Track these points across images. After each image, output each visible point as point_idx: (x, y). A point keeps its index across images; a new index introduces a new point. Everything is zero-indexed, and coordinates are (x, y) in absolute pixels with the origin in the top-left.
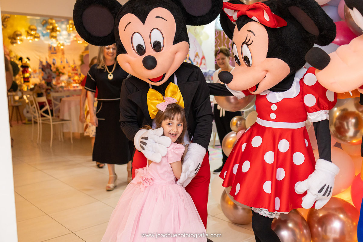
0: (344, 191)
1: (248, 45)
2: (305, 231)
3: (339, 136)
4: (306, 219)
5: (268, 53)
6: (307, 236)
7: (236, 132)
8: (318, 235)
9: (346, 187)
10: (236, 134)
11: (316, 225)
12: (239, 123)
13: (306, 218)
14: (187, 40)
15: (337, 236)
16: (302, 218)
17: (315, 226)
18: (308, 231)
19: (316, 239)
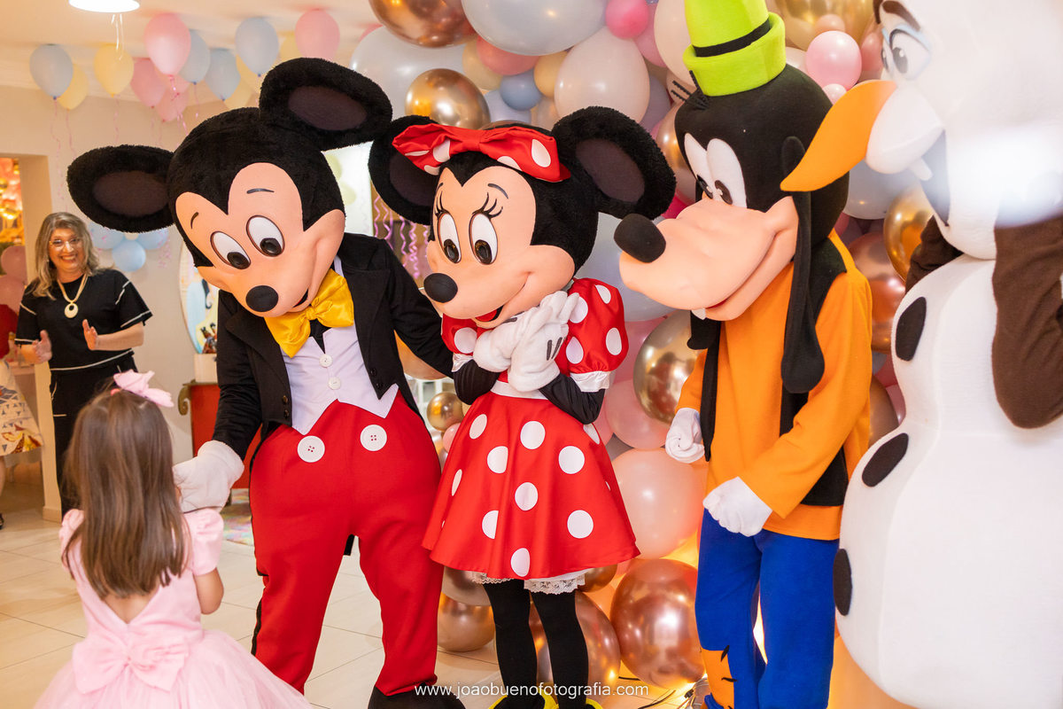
0: (683, 544)
1: (490, 217)
2: (607, 642)
3: (661, 415)
4: (608, 617)
5: (535, 235)
6: (611, 652)
7: (440, 431)
8: (635, 646)
9: (689, 534)
10: (442, 434)
11: (630, 626)
12: (446, 408)
13: (608, 614)
14: (341, 207)
15: (673, 643)
16: (601, 614)
17: (627, 627)
18: (614, 640)
19: (632, 656)
